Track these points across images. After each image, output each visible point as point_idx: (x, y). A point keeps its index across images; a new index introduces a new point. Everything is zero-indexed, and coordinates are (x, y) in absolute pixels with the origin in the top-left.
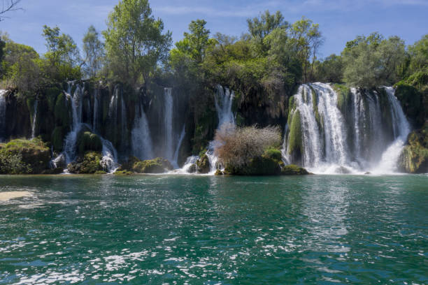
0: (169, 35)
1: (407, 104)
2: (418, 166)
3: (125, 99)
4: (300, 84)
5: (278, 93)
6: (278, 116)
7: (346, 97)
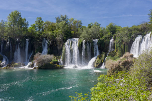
0: (28, 23)
1: (100, 46)
2: (98, 65)
3: (11, 44)
4: (68, 39)
5: (61, 42)
6: (60, 49)
7: (81, 44)
